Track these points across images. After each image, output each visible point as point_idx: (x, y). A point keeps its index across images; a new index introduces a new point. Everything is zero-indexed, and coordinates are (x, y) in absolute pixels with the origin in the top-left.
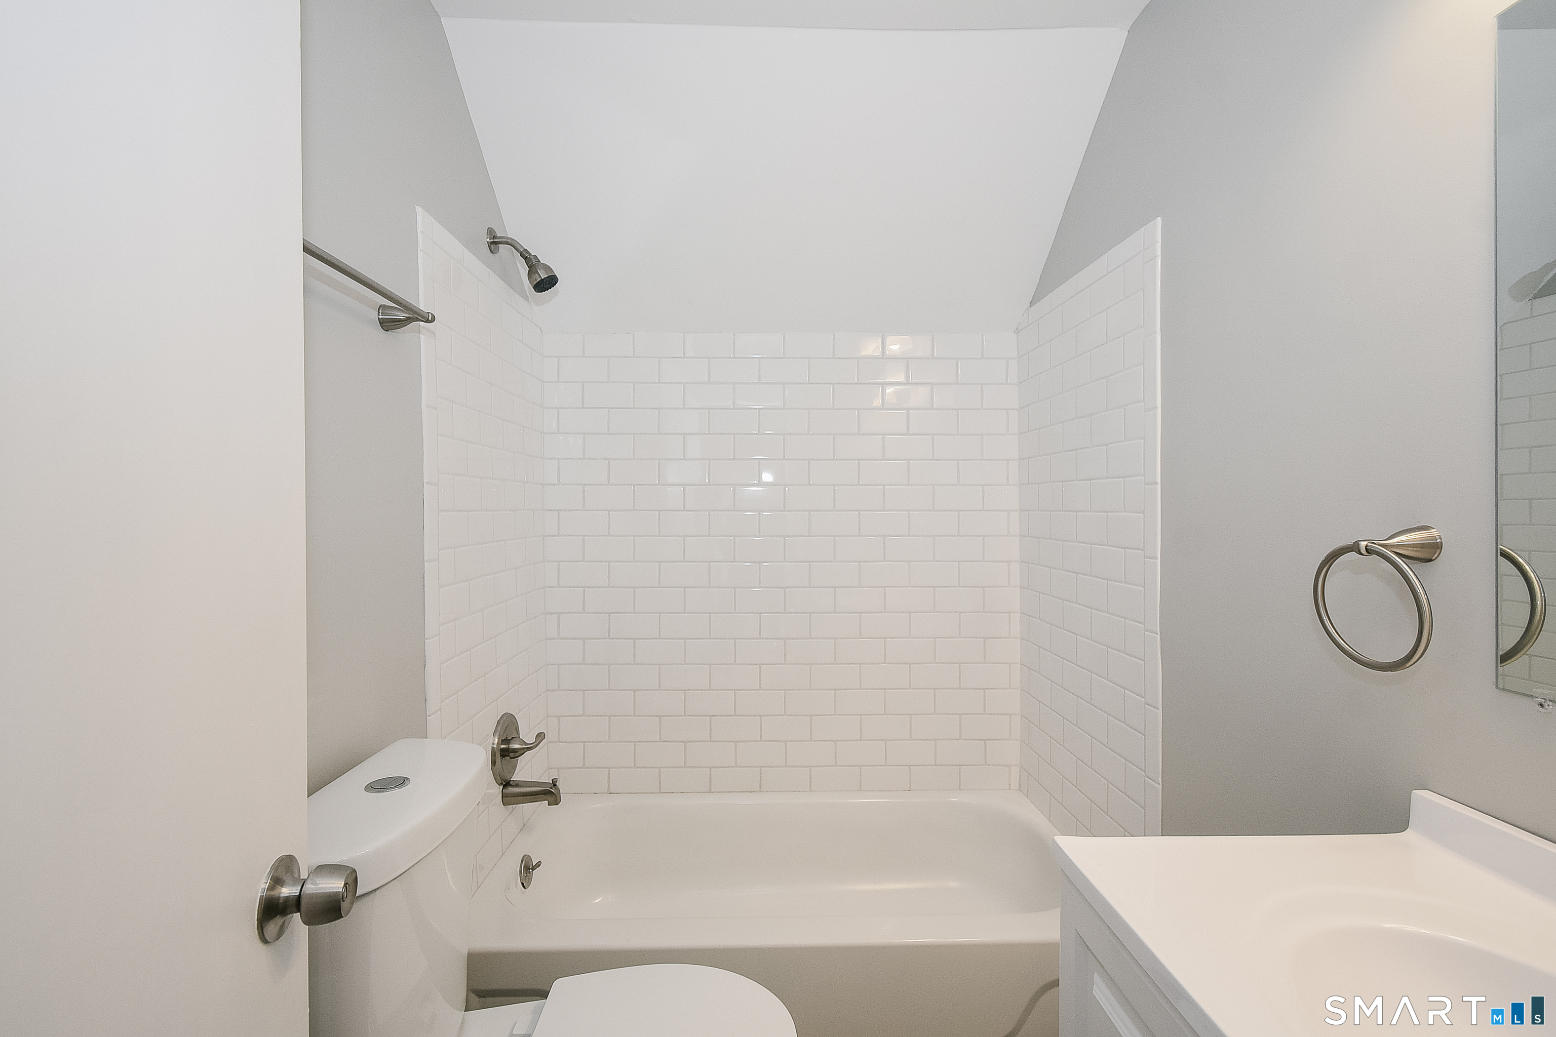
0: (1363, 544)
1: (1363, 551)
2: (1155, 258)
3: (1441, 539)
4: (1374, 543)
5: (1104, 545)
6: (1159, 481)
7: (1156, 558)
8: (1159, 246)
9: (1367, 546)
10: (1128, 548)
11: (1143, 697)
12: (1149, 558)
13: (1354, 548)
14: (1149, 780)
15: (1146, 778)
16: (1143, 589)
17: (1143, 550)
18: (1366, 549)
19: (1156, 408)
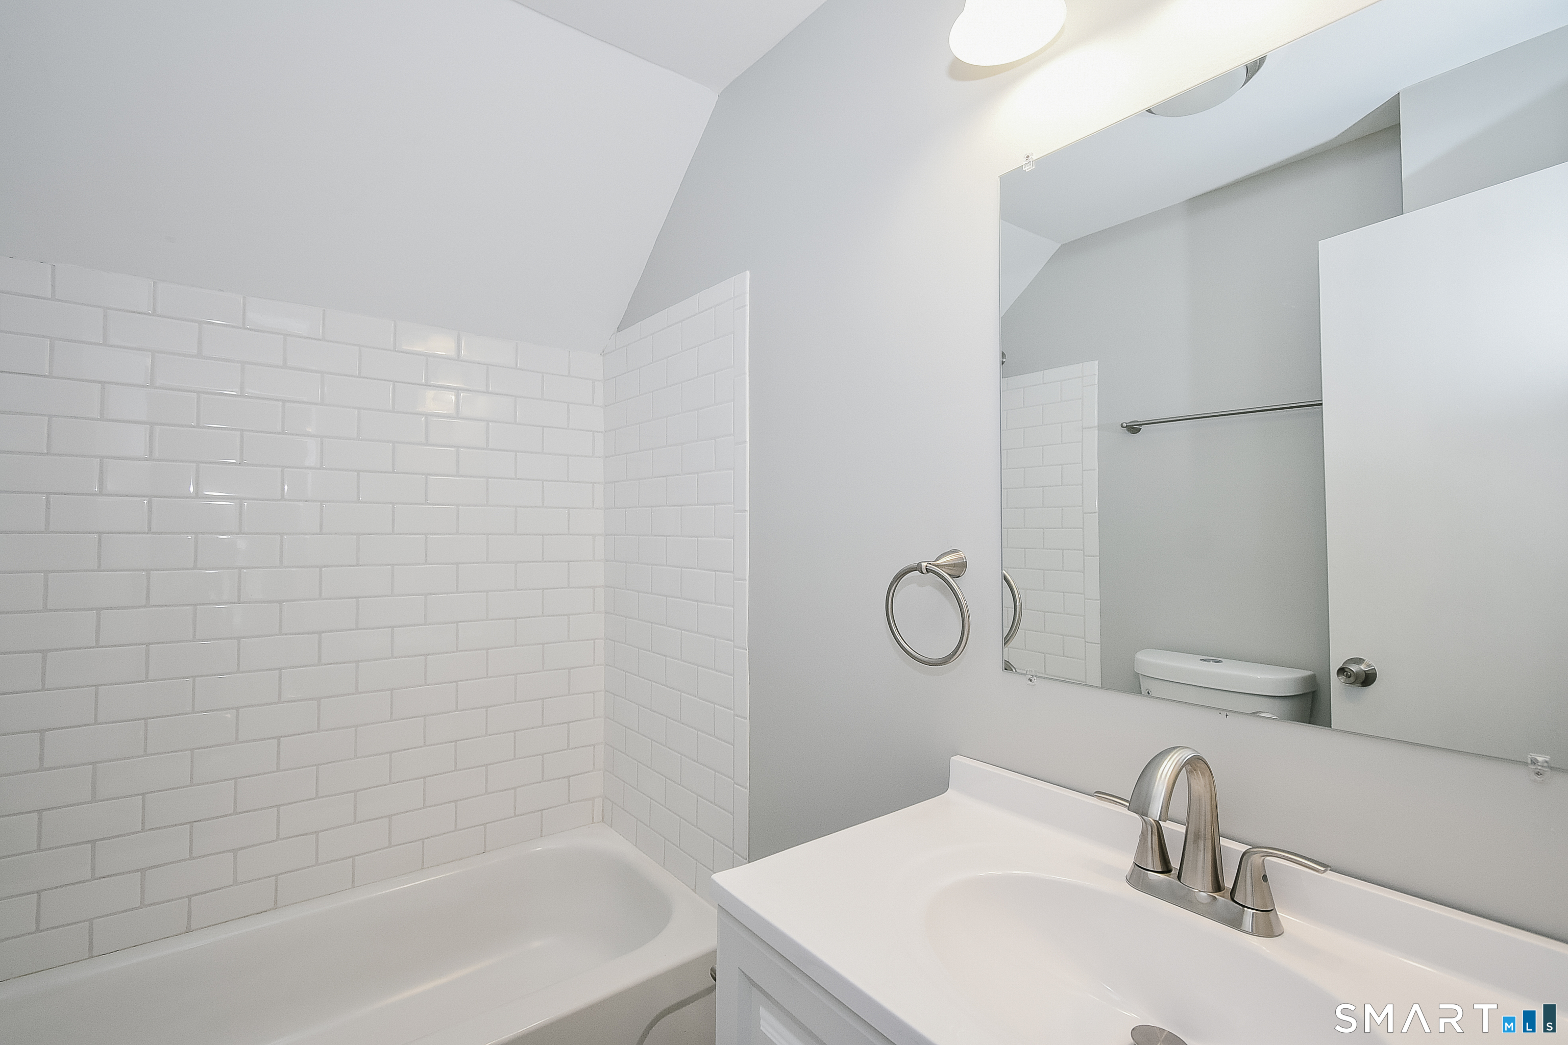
0: (924, 564)
1: (924, 571)
2: (744, 306)
3: (966, 559)
4: (930, 564)
5: (695, 569)
6: (748, 509)
7: (746, 580)
8: (748, 295)
9: (926, 566)
10: (718, 571)
11: (731, 709)
12: (739, 579)
13: (918, 568)
14: (738, 787)
15: (735, 785)
16: (733, 609)
17: (733, 572)
18: (926, 569)
19: (745, 442)
